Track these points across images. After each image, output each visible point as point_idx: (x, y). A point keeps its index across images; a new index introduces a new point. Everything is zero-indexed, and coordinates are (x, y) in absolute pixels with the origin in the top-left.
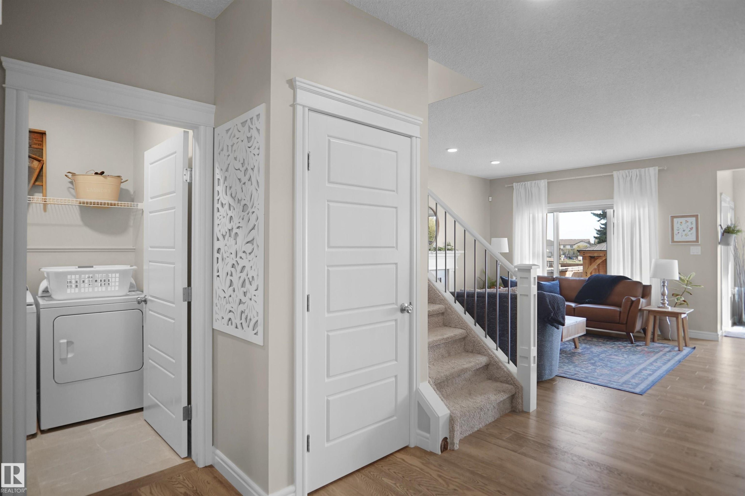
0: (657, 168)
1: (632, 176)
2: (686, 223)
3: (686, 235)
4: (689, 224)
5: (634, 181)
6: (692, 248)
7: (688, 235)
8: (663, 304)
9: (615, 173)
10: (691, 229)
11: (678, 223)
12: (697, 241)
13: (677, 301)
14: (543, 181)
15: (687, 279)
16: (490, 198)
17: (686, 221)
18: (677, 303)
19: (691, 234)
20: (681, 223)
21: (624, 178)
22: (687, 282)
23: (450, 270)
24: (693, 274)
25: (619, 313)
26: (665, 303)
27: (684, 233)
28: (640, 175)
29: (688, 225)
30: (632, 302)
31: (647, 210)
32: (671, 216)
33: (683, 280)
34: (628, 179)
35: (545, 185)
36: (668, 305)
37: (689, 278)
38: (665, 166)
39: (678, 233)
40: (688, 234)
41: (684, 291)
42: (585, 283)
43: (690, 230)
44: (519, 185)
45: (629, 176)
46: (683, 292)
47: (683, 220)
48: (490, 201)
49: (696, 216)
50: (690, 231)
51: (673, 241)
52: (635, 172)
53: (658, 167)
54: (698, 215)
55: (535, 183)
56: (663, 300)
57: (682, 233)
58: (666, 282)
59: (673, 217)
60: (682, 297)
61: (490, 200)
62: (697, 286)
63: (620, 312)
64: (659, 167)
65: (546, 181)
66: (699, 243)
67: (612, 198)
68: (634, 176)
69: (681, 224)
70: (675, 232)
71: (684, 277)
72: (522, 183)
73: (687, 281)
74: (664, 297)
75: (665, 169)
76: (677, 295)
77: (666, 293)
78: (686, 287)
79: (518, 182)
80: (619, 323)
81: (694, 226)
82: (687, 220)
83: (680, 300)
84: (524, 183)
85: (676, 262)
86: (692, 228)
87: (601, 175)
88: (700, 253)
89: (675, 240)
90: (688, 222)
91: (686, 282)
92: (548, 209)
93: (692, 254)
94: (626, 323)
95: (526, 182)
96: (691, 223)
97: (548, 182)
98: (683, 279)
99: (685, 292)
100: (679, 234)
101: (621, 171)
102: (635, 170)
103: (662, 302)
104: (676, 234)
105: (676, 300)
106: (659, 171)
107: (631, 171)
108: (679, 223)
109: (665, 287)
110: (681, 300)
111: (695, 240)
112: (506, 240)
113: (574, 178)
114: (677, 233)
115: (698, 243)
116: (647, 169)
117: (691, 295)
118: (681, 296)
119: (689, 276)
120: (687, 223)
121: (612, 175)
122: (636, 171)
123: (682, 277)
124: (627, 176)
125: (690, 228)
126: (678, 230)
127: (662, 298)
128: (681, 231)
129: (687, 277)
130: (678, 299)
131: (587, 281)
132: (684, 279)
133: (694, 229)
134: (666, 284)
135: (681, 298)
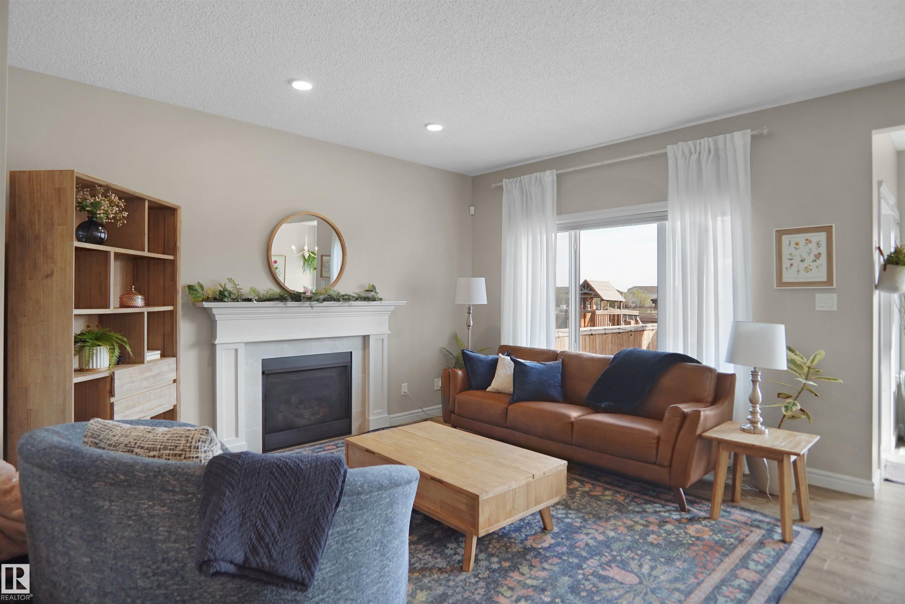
0: (748, 133)
1: (700, 153)
2: (806, 243)
3: (807, 270)
4: (813, 246)
5: (703, 161)
6: (818, 296)
7: (811, 270)
8: (753, 422)
9: (670, 149)
10: (818, 256)
11: (790, 245)
12: (829, 281)
13: (784, 413)
14: (548, 172)
15: (808, 364)
16: (472, 208)
17: (807, 240)
18: (784, 416)
19: (817, 267)
20: (797, 244)
21: (686, 158)
22: (809, 371)
23: (371, 337)
24: (822, 354)
25: (655, 441)
26: (756, 420)
27: (803, 266)
28: (717, 150)
29: (811, 249)
30: (684, 416)
31: (728, 218)
32: (776, 231)
33: (800, 365)
34: (694, 157)
35: (553, 180)
36: (762, 424)
37: (812, 361)
38: (765, 127)
39: (792, 265)
40: (811, 268)
41: (802, 389)
42: (608, 367)
43: (814, 258)
44: (512, 182)
45: (696, 153)
46: (799, 390)
47: (801, 238)
48: (472, 215)
49: (828, 230)
50: (814, 261)
51: (780, 283)
52: (706, 142)
53: (750, 130)
54: (831, 226)
55: (536, 178)
56: (753, 413)
57: (798, 266)
58: (760, 374)
59: (780, 233)
60: (796, 402)
61: (472, 212)
62: (829, 379)
63: (659, 438)
64: (752, 131)
65: (555, 172)
66: (835, 286)
67: (665, 198)
68: (705, 150)
69: (797, 247)
70: (786, 263)
71: (802, 358)
72: (515, 179)
73: (809, 368)
74: (754, 407)
75: (765, 132)
76: (788, 397)
77: (758, 397)
78: (804, 381)
79: (509, 178)
80: (655, 463)
81: (823, 250)
82: (808, 238)
83: (792, 411)
84: (519, 178)
85: (781, 329)
86: (820, 254)
87: (645, 154)
88: (835, 308)
89: (785, 280)
90: (810, 242)
91: (806, 370)
92: (558, 224)
93: (818, 308)
94: (670, 466)
95: (522, 177)
96: (818, 244)
97: (557, 175)
98: (799, 363)
99: (804, 391)
100: (793, 267)
101: (679, 143)
102: (706, 138)
103: (750, 417)
104: (787, 268)
105: (783, 409)
106: (753, 137)
107: (698, 141)
108: (793, 245)
109: (758, 383)
110: (794, 409)
111: (825, 279)
112: (481, 282)
113: (599, 164)
114: (788, 266)
115: (832, 285)
116: (728, 136)
117: (816, 397)
118: (795, 400)
119: (811, 358)
120: (810, 245)
121: (665, 155)
122: (708, 141)
123: (797, 359)
124: (691, 153)
125: (815, 255)
126: (791, 260)
127: (750, 410)
128: (797, 261)
129: (808, 360)
130: (787, 408)
131: (611, 363)
132: (802, 364)
133: (824, 258)
134: (759, 378)
135: (794, 404)
